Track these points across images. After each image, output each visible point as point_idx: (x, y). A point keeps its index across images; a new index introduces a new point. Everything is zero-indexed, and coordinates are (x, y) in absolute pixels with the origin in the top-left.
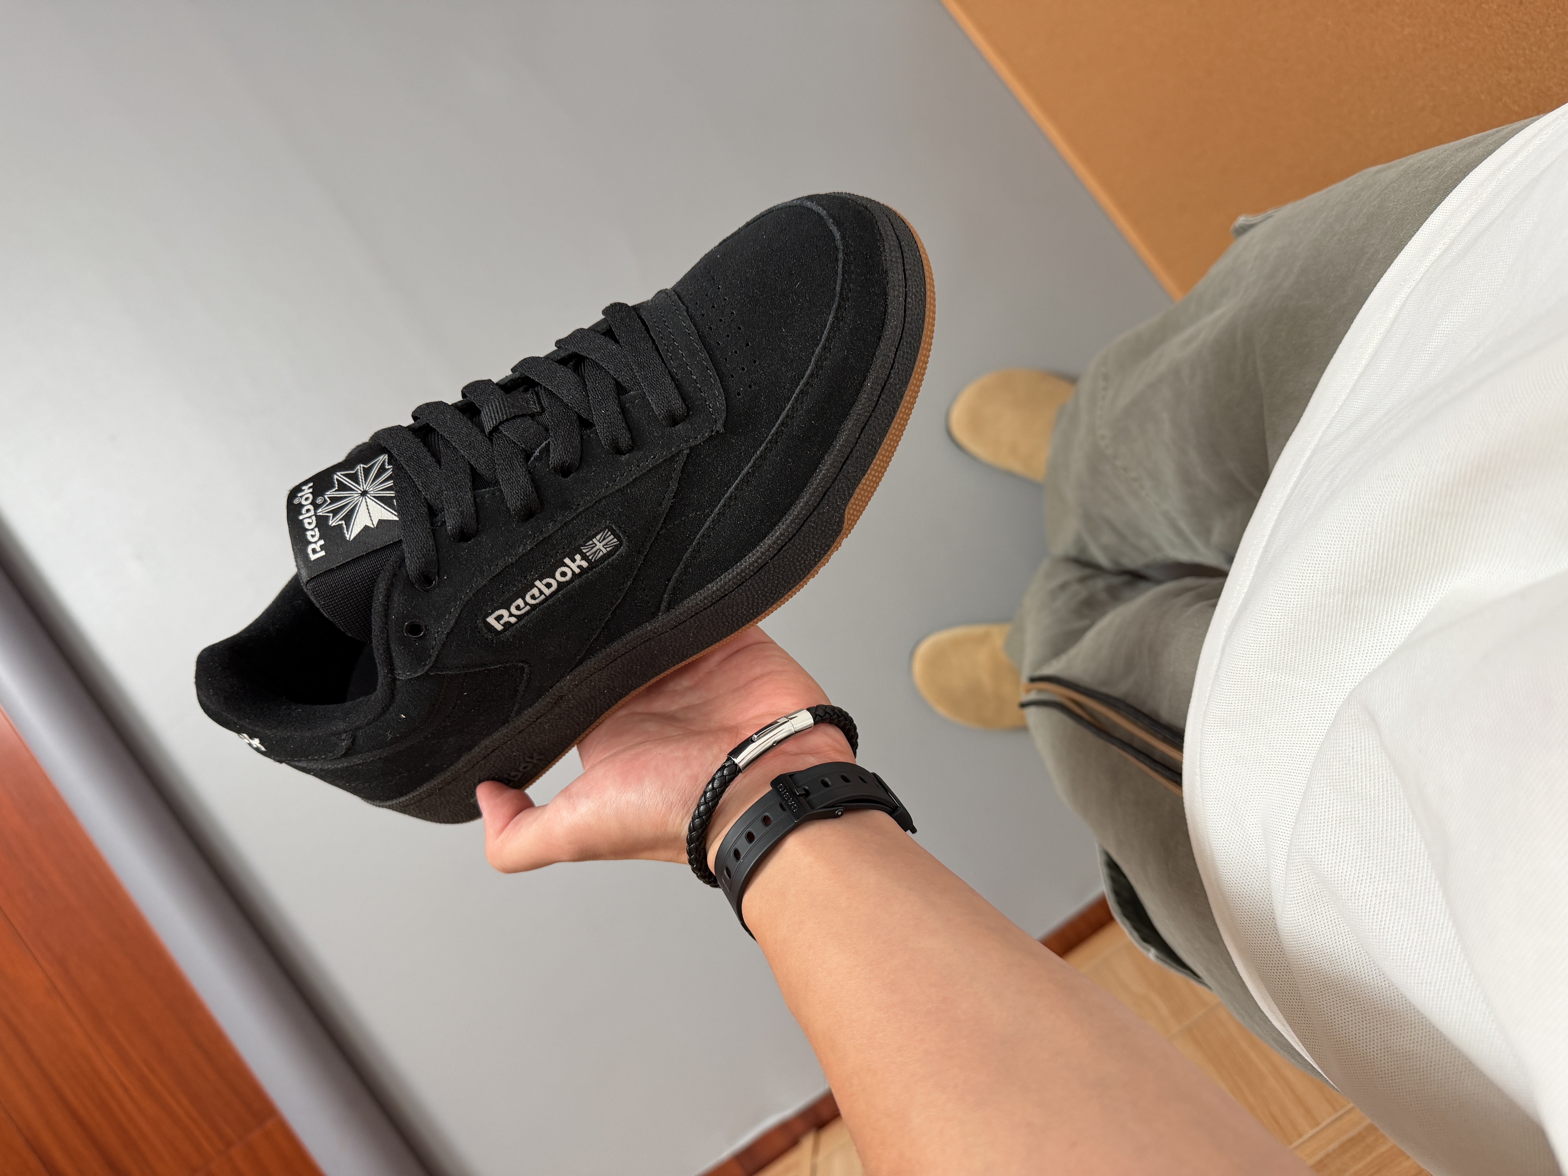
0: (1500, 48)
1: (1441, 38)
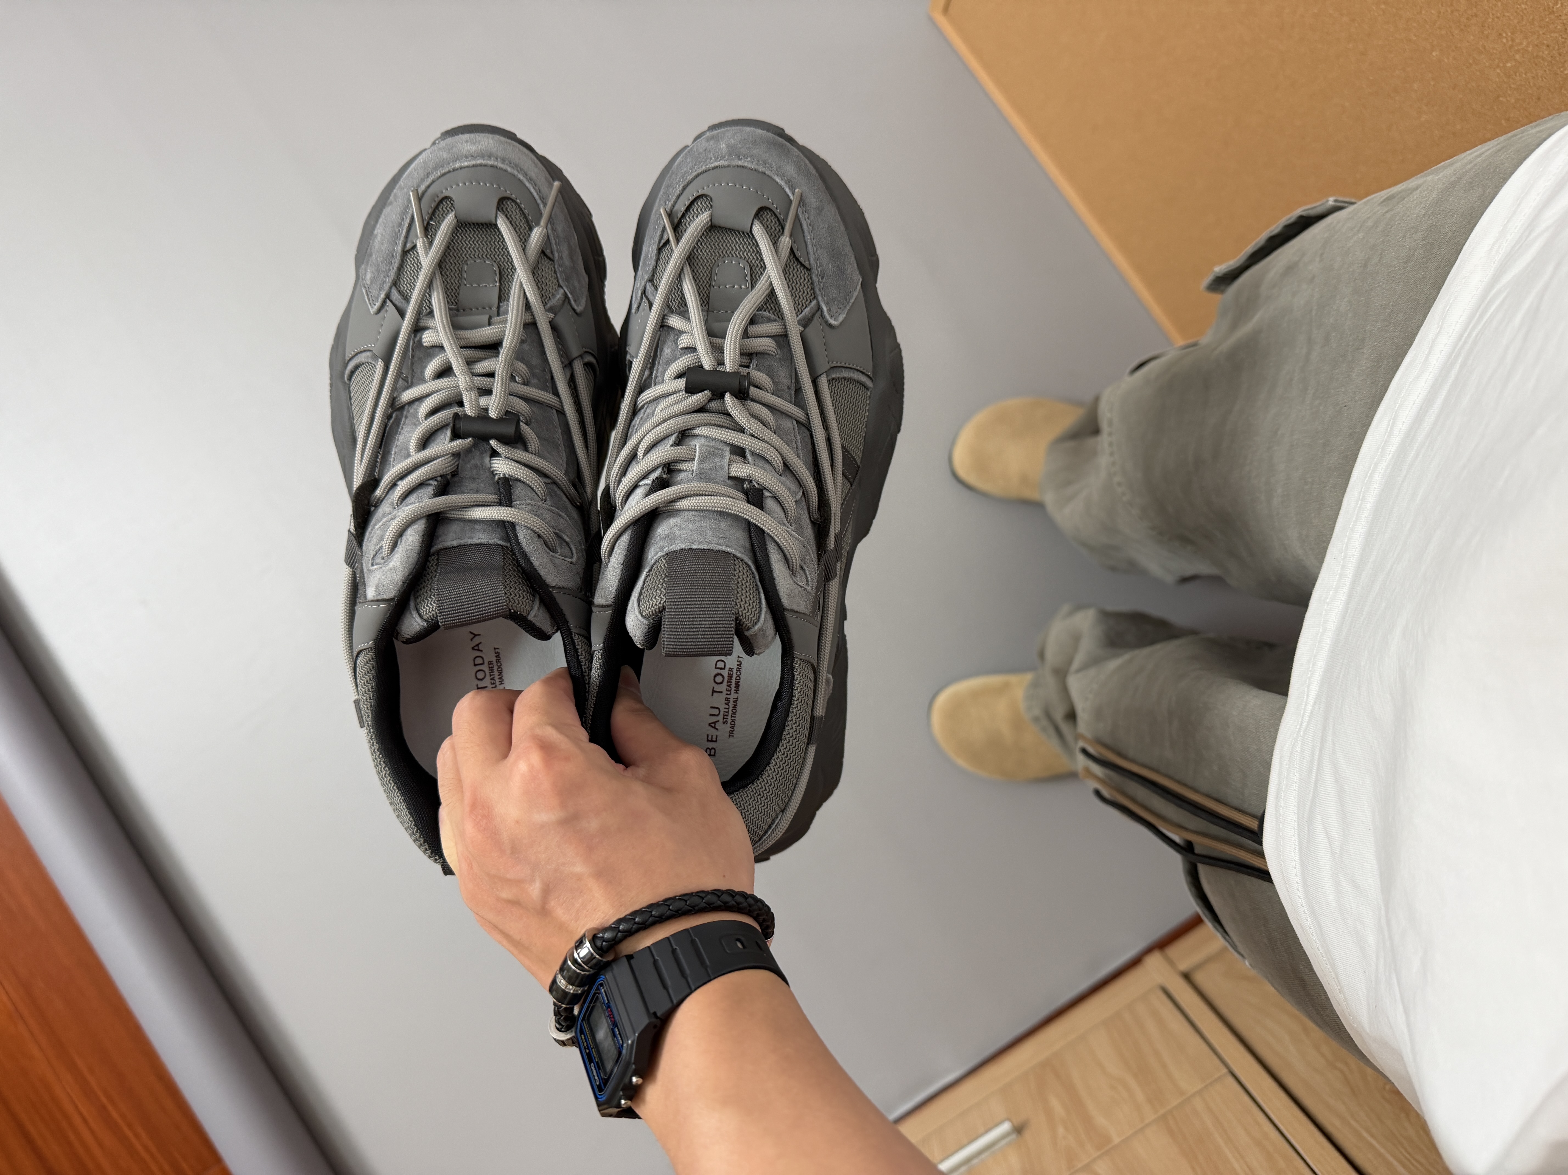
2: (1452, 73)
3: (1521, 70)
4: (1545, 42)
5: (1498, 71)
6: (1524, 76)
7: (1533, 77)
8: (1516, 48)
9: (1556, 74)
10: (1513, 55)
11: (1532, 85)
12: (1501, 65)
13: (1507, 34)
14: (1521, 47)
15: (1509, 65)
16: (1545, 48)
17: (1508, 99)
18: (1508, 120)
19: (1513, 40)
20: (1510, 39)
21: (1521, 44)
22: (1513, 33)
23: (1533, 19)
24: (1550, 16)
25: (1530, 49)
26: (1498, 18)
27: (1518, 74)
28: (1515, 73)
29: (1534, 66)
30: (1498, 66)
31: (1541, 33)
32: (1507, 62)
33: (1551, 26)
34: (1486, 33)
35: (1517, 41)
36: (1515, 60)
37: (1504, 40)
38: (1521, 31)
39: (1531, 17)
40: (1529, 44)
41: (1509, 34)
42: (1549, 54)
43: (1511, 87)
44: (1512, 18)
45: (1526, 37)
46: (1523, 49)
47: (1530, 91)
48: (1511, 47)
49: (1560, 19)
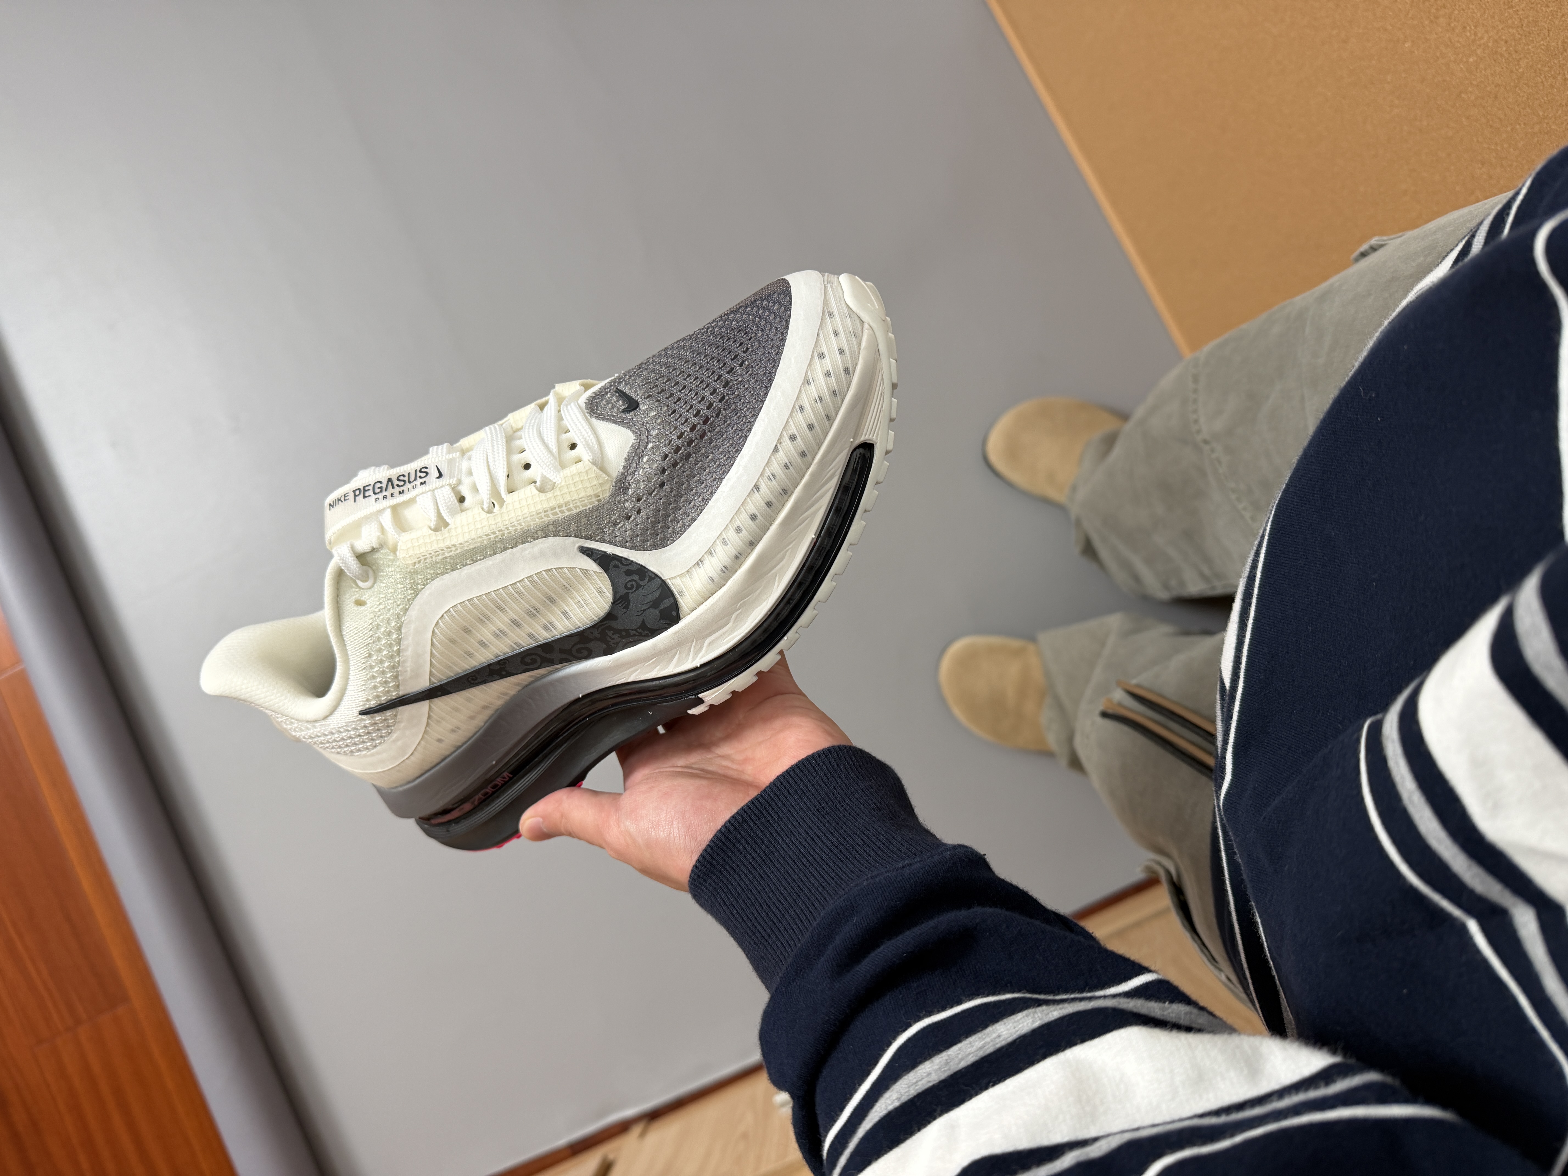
0: (1475, 140)
1: (1425, 123)
2: (1421, 67)
3: (1482, 66)
4: (1504, 37)
5: (1462, 67)
6: (1483, 72)
7: (1492, 74)
8: (1478, 42)
9: (1512, 72)
10: (1475, 50)
11: (1490, 82)
12: (1465, 60)
13: (1471, 28)
14: (1482, 42)
15: (1471, 60)
16: (1503, 43)
17: (1469, 95)
18: (1468, 118)
19: (1476, 34)
20: (1472, 32)
21: (1482, 38)
22: (1476, 27)
23: (1494, 13)
24: (1509, 10)
25: (1490, 44)
26: (1463, 10)
27: (1478, 71)
28: (1477, 68)
29: (1493, 62)
30: (1462, 61)
31: (1500, 28)
32: (1470, 57)
33: (1510, 22)
34: (1452, 25)
35: (1479, 35)
36: (1477, 55)
37: (1468, 34)
38: (1483, 25)
39: (1493, 11)
40: (1489, 38)
41: (1473, 28)
42: (1506, 50)
43: (1471, 84)
44: (1476, 11)
45: (1487, 32)
46: (1484, 44)
47: (1488, 89)
48: (1474, 41)
49: (1518, 15)
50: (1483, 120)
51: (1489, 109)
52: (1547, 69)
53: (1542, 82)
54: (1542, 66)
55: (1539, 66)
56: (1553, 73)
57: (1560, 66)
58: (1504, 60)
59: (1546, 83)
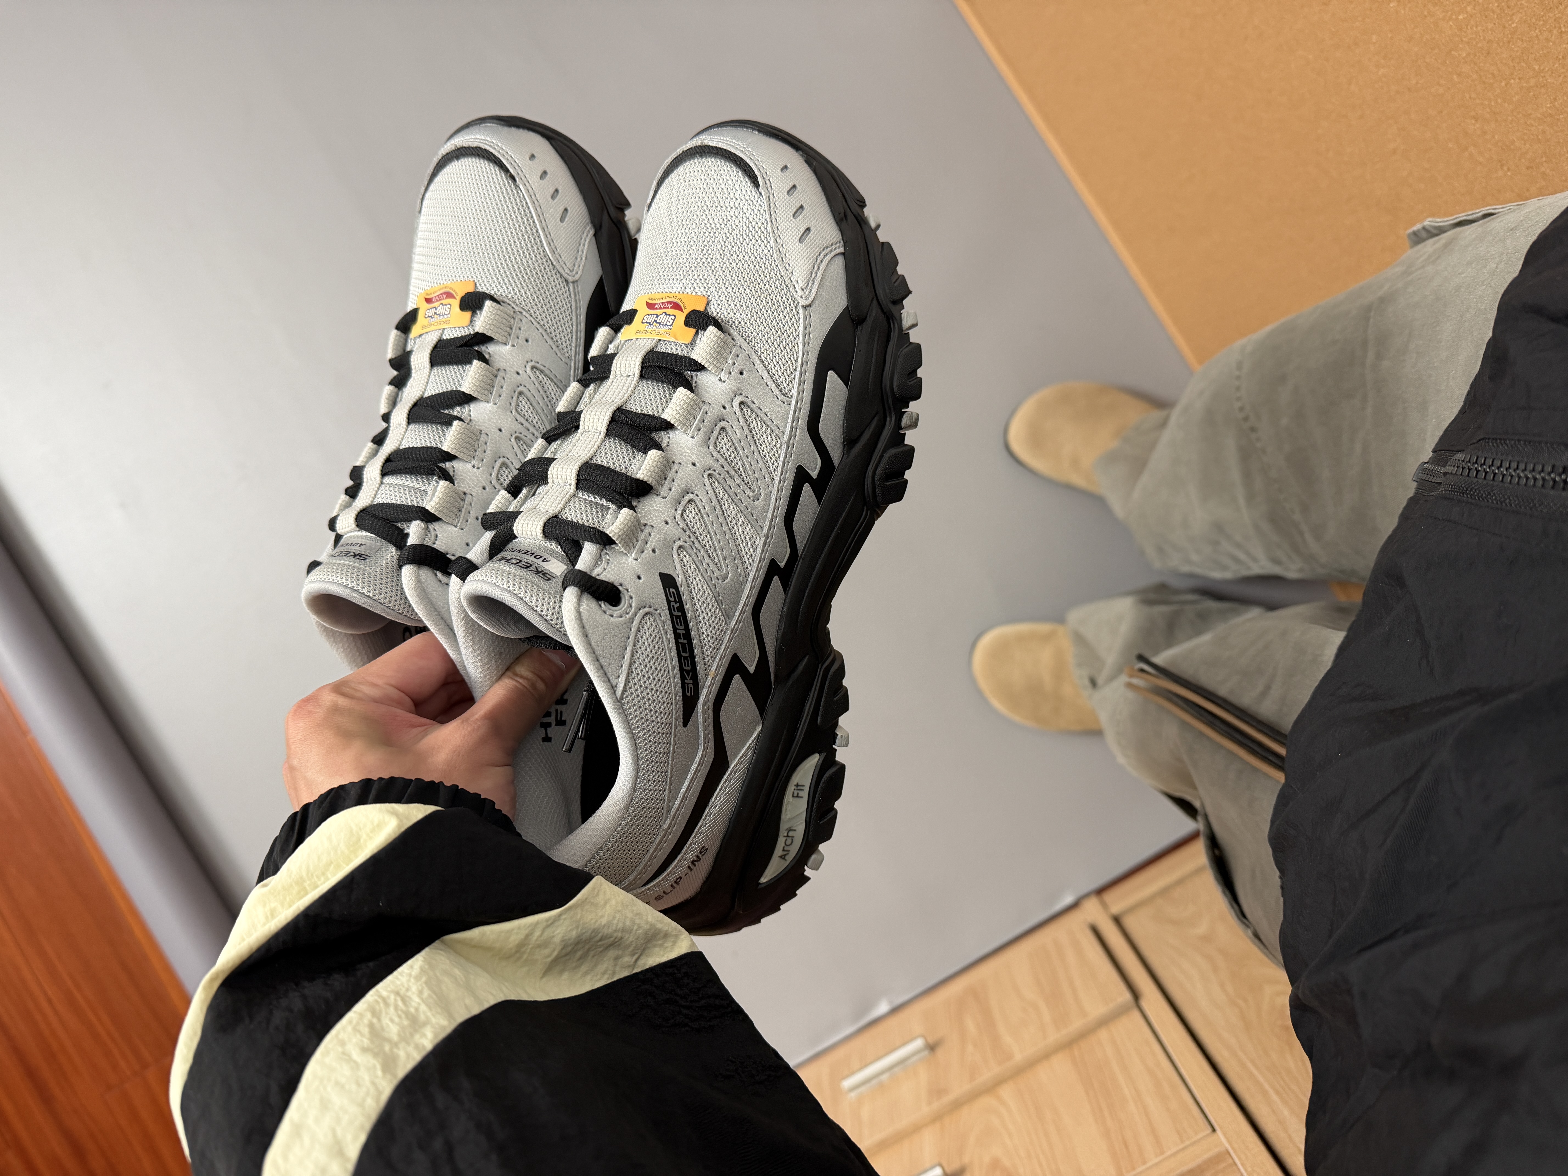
3: (1472, 22)
5: (1451, 23)
6: (1474, 29)
7: (1483, 31)
9: (1505, 27)
11: (1482, 38)
12: (1454, 17)
15: (1461, 17)
17: (1460, 53)
18: (1459, 75)
27: (1469, 27)
28: (1467, 26)
29: (1484, 18)
30: (1450, 19)
32: (1459, 14)
36: (1467, 12)
42: (1498, 6)
43: (1462, 41)
47: (1479, 45)
50: (1475, 76)
51: (1482, 65)
52: (1541, 23)
53: (1537, 36)
54: (1536, 20)
55: (1534, 20)
56: (1548, 27)
57: (1555, 20)
58: (1496, 16)
59: (1540, 37)
